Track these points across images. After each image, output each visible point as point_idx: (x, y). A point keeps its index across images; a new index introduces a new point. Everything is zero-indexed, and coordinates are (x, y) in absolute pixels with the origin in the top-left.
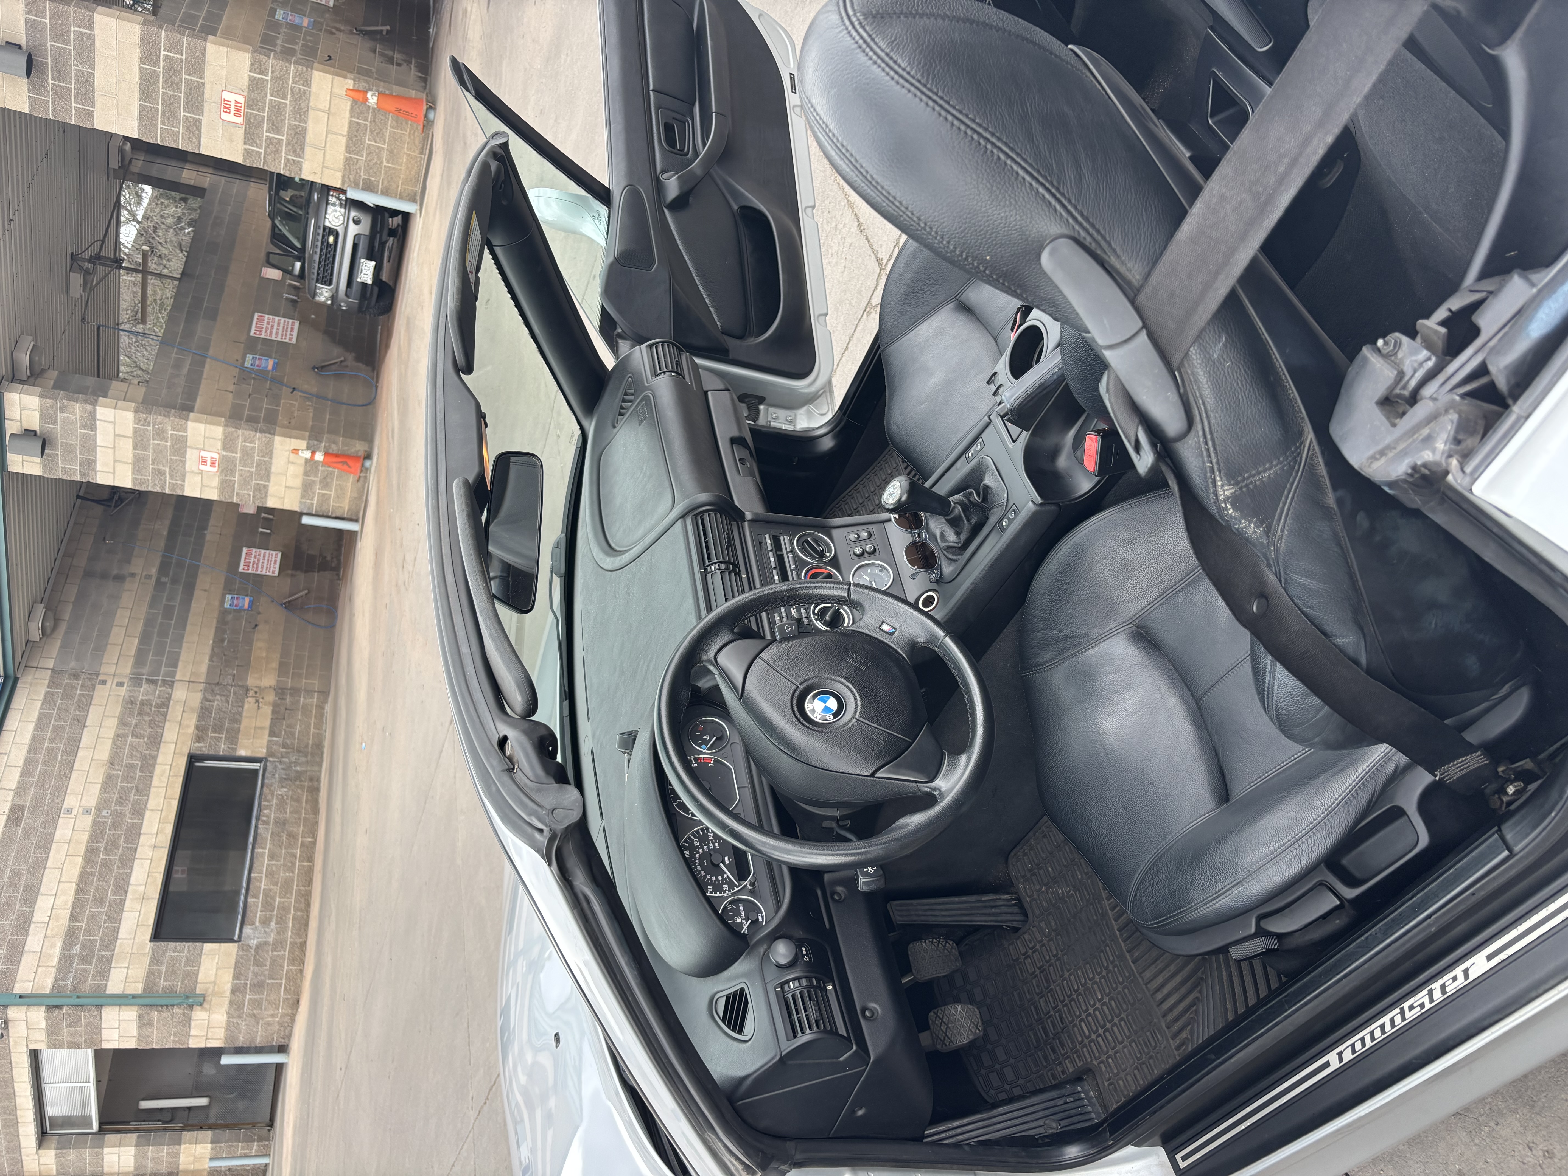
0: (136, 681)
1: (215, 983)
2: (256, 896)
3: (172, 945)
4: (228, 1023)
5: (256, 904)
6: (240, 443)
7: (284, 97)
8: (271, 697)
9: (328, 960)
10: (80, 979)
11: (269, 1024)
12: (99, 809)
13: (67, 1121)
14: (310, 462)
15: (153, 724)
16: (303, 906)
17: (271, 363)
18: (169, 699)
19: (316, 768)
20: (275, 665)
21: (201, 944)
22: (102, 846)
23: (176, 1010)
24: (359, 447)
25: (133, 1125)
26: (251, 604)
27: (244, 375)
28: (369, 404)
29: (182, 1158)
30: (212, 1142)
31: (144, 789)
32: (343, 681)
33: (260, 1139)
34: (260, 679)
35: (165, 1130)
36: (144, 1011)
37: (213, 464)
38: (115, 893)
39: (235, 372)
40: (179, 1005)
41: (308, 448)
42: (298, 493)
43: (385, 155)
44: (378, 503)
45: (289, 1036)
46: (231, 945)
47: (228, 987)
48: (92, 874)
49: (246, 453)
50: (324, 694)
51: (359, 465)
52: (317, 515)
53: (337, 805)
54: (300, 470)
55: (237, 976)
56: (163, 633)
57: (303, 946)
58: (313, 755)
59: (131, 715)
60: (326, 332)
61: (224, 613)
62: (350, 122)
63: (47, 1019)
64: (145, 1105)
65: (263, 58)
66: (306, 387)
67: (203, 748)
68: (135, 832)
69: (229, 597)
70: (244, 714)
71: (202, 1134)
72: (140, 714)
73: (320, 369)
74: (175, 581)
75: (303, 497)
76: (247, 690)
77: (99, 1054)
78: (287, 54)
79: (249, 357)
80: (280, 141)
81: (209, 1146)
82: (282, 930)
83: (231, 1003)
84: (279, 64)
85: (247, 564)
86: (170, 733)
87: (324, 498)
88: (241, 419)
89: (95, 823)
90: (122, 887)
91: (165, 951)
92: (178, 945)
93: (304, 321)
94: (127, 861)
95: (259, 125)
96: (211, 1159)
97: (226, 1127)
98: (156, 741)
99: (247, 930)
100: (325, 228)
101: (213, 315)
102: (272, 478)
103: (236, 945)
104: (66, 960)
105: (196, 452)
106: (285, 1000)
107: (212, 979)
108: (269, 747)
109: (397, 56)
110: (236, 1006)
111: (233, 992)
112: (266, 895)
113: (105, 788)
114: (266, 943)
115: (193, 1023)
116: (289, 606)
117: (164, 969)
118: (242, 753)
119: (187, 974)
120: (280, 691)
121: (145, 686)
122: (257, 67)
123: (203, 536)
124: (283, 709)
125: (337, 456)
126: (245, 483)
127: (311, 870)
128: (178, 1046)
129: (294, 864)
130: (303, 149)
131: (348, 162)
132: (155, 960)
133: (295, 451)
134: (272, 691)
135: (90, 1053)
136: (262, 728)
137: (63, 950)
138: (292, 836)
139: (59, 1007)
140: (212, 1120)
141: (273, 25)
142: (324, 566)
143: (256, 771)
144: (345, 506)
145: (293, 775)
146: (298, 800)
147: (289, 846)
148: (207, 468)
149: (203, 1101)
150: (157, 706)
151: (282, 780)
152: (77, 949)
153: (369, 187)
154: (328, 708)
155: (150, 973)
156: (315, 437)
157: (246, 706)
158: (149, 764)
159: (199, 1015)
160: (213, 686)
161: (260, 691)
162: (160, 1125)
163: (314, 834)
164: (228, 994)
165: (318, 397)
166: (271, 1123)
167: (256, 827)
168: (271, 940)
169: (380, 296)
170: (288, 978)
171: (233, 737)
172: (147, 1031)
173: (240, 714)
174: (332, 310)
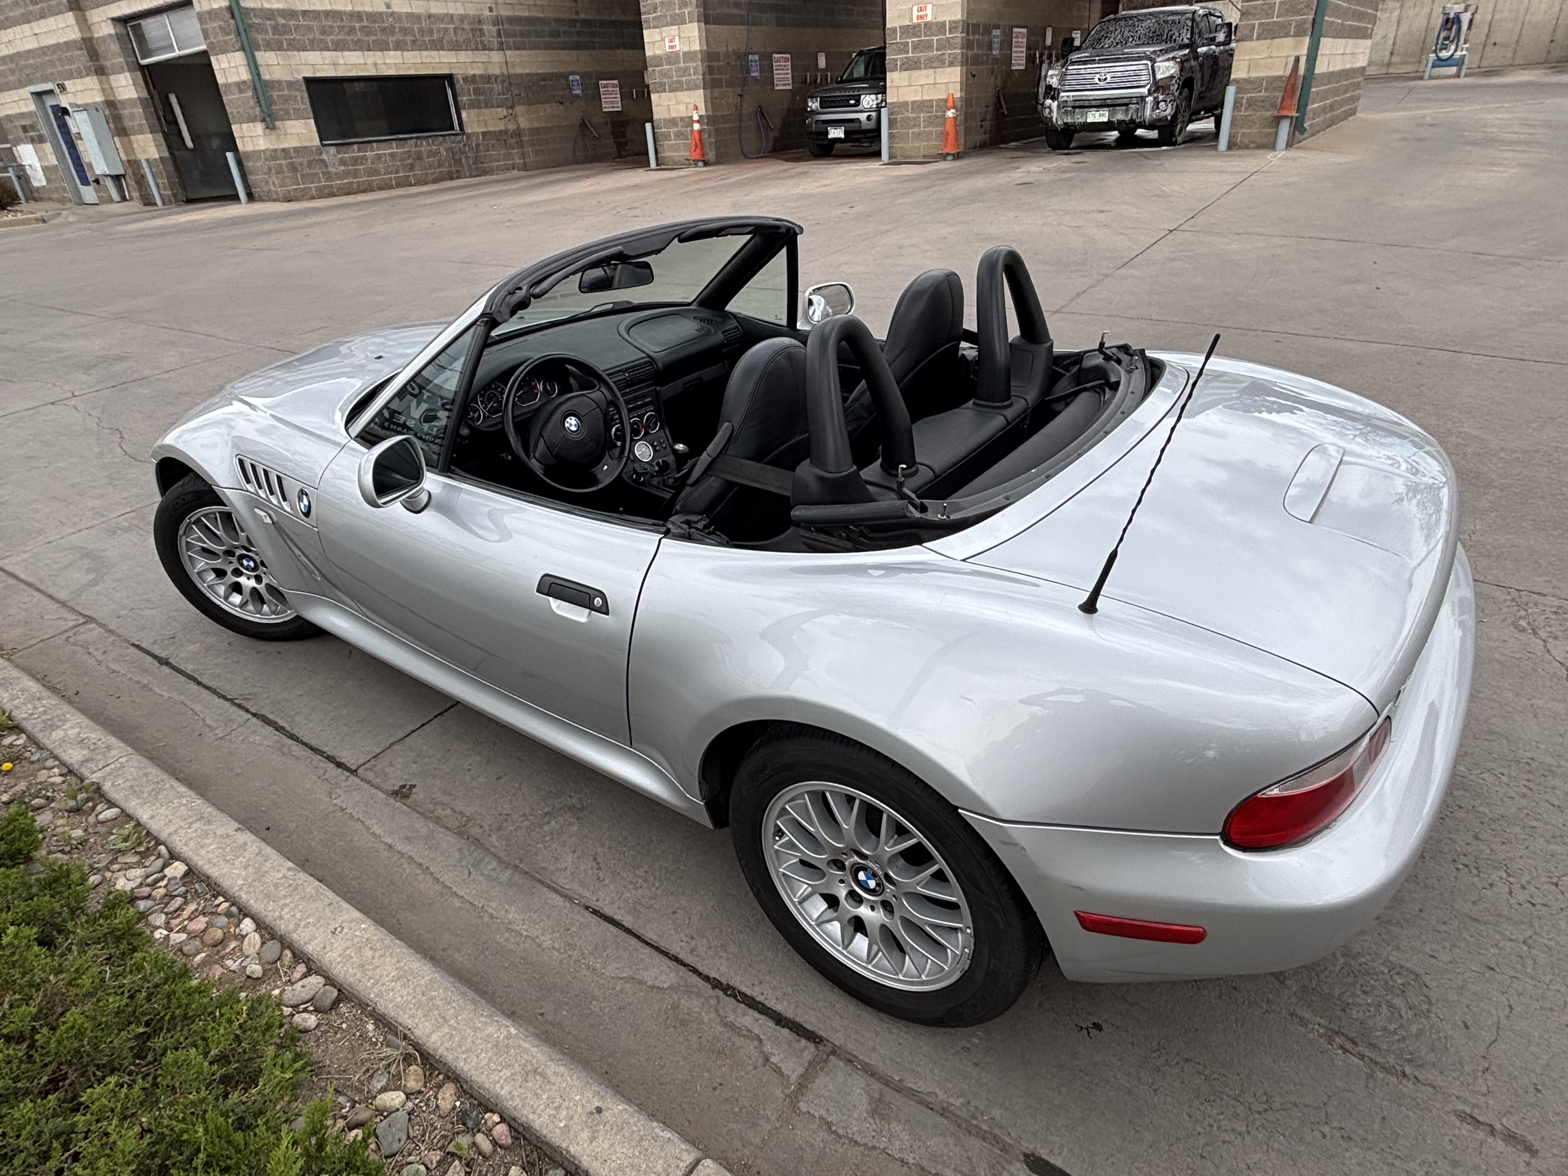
0: (497, 21)
1: (286, 134)
2: (359, 150)
3: (306, 95)
4: (259, 151)
5: (354, 152)
6: (692, 65)
7: (937, 50)
8: (511, 127)
9: (329, 217)
10: (259, 29)
11: (267, 182)
12: (392, 14)
13: (141, 38)
14: (691, 120)
15: (468, 42)
16: (361, 187)
17: (757, 74)
18: (490, 50)
19: (467, 173)
20: (536, 125)
21: (311, 115)
22: (365, 23)
23: (258, 109)
24: (711, 156)
25: (155, 93)
26: (577, 96)
27: (742, 57)
28: (745, 155)
29: (140, 137)
30: (161, 158)
31: (417, 46)
32: (538, 180)
33: (175, 195)
34: (523, 115)
35: (159, 119)
36: (250, 84)
37: (671, 47)
38: (333, 42)
39: (743, 49)
40: (262, 111)
41: (700, 116)
42: (666, 116)
43: (916, 130)
44: (672, 179)
45: (262, 200)
46: (318, 139)
47: (286, 145)
48: (342, 20)
49: (685, 71)
50: (525, 168)
51: (698, 157)
52: (654, 133)
53: (446, 197)
54: (683, 114)
55: (296, 150)
56: (538, 34)
57: (332, 195)
58: (477, 168)
59: (470, 24)
60: (789, 110)
61: (565, 76)
62: (931, 101)
63: (220, 8)
64: (173, 99)
65: (960, 29)
66: (745, 105)
67: (460, 84)
68: (383, 47)
69: (578, 77)
70: (493, 110)
71: (164, 147)
72: (473, 30)
73: (761, 113)
74: (578, 33)
75: (665, 120)
76: (512, 107)
77: (204, 55)
78: (968, 45)
79: (757, 57)
80: (908, 52)
81: (157, 156)
82: (339, 176)
83: (275, 150)
84: (959, 41)
85: (605, 86)
86: (464, 57)
87: (667, 137)
88: (709, 61)
89: (381, 14)
90: (338, 47)
91: (300, 90)
92: (307, 100)
93: (793, 93)
94: (359, 46)
95: (915, 35)
96: (147, 160)
97: (177, 167)
98: (456, 47)
99: (333, 150)
100: (859, 96)
101: (780, 23)
102: (672, 94)
103: (319, 143)
104: (270, 14)
105: (677, 32)
106: (289, 192)
107: (289, 131)
108: (473, 134)
109: (987, 124)
110: (273, 154)
111: (283, 150)
112: (362, 158)
113: (408, 15)
114: (326, 166)
115: (251, 125)
116: (583, 125)
117: (286, 92)
118: (464, 115)
119: (287, 112)
120: (518, 133)
121: (494, 29)
122: (954, 25)
123: (618, 48)
124: (505, 138)
125: (700, 140)
126: (664, 75)
127: (391, 187)
128: (230, 117)
129: (391, 173)
130: (906, 70)
131: (905, 104)
132: (291, 84)
133: (696, 108)
134: (515, 127)
135: (203, 47)
136: (486, 125)
137: (278, 10)
138: (412, 167)
139: (233, 17)
140: (177, 153)
141: (988, 30)
142: (620, 146)
143: (453, 128)
144: (666, 154)
145: (457, 157)
146: (439, 166)
147: (404, 167)
148: (667, 44)
149: (190, 144)
150: (482, 42)
151: (451, 149)
152: (282, 21)
153: (892, 123)
154: (515, 173)
155: (279, 82)
156: (709, 120)
157: (499, 109)
158: (437, 45)
159: (259, 128)
160: (509, 81)
161: (514, 117)
162: (161, 113)
163: (418, 183)
164: (281, 146)
165: (741, 115)
166: (190, 201)
167: (411, 138)
168: (330, 169)
169: (820, 146)
170: (304, 189)
171: (474, 105)
172: (235, 90)
173: (492, 106)
174: (804, 112)
